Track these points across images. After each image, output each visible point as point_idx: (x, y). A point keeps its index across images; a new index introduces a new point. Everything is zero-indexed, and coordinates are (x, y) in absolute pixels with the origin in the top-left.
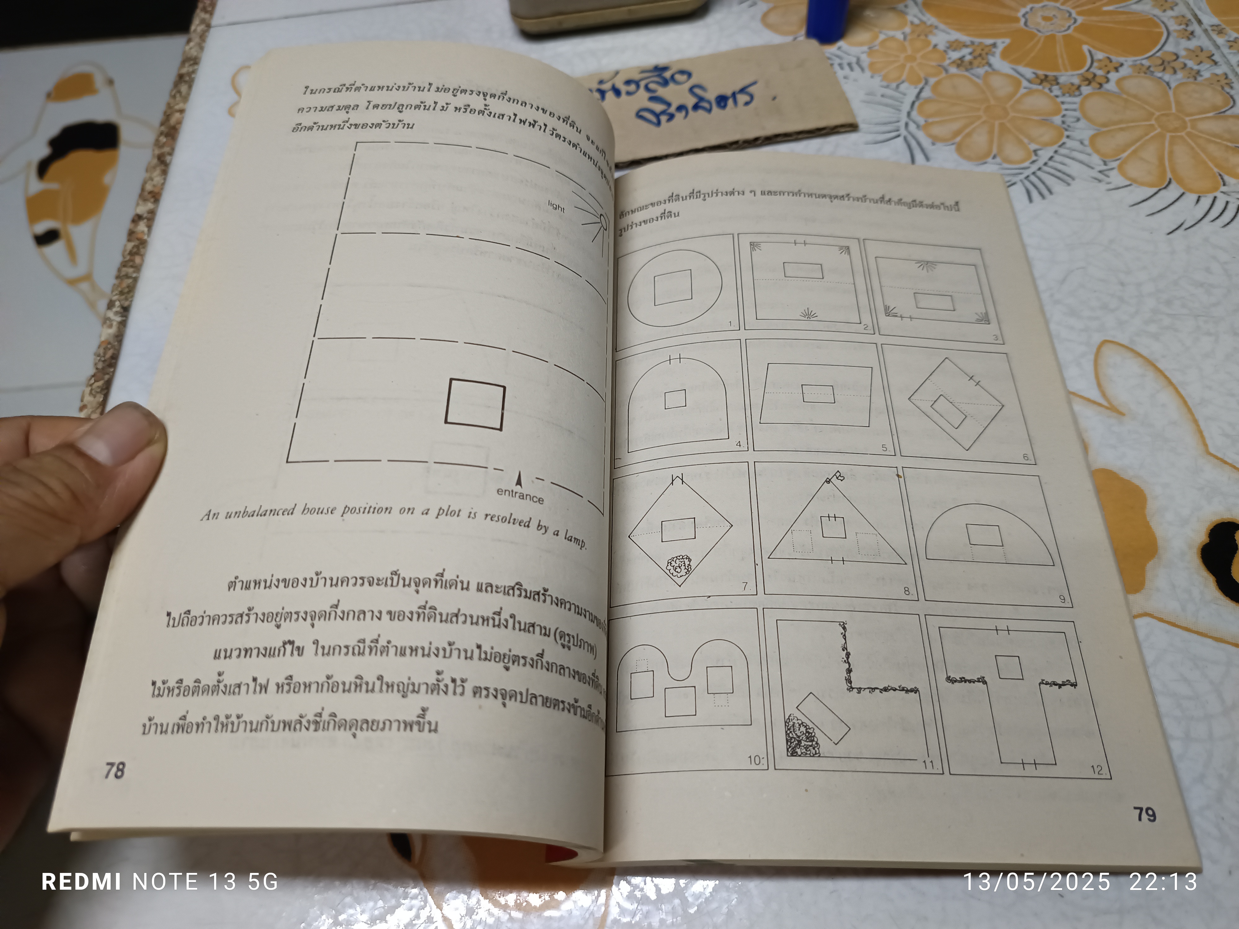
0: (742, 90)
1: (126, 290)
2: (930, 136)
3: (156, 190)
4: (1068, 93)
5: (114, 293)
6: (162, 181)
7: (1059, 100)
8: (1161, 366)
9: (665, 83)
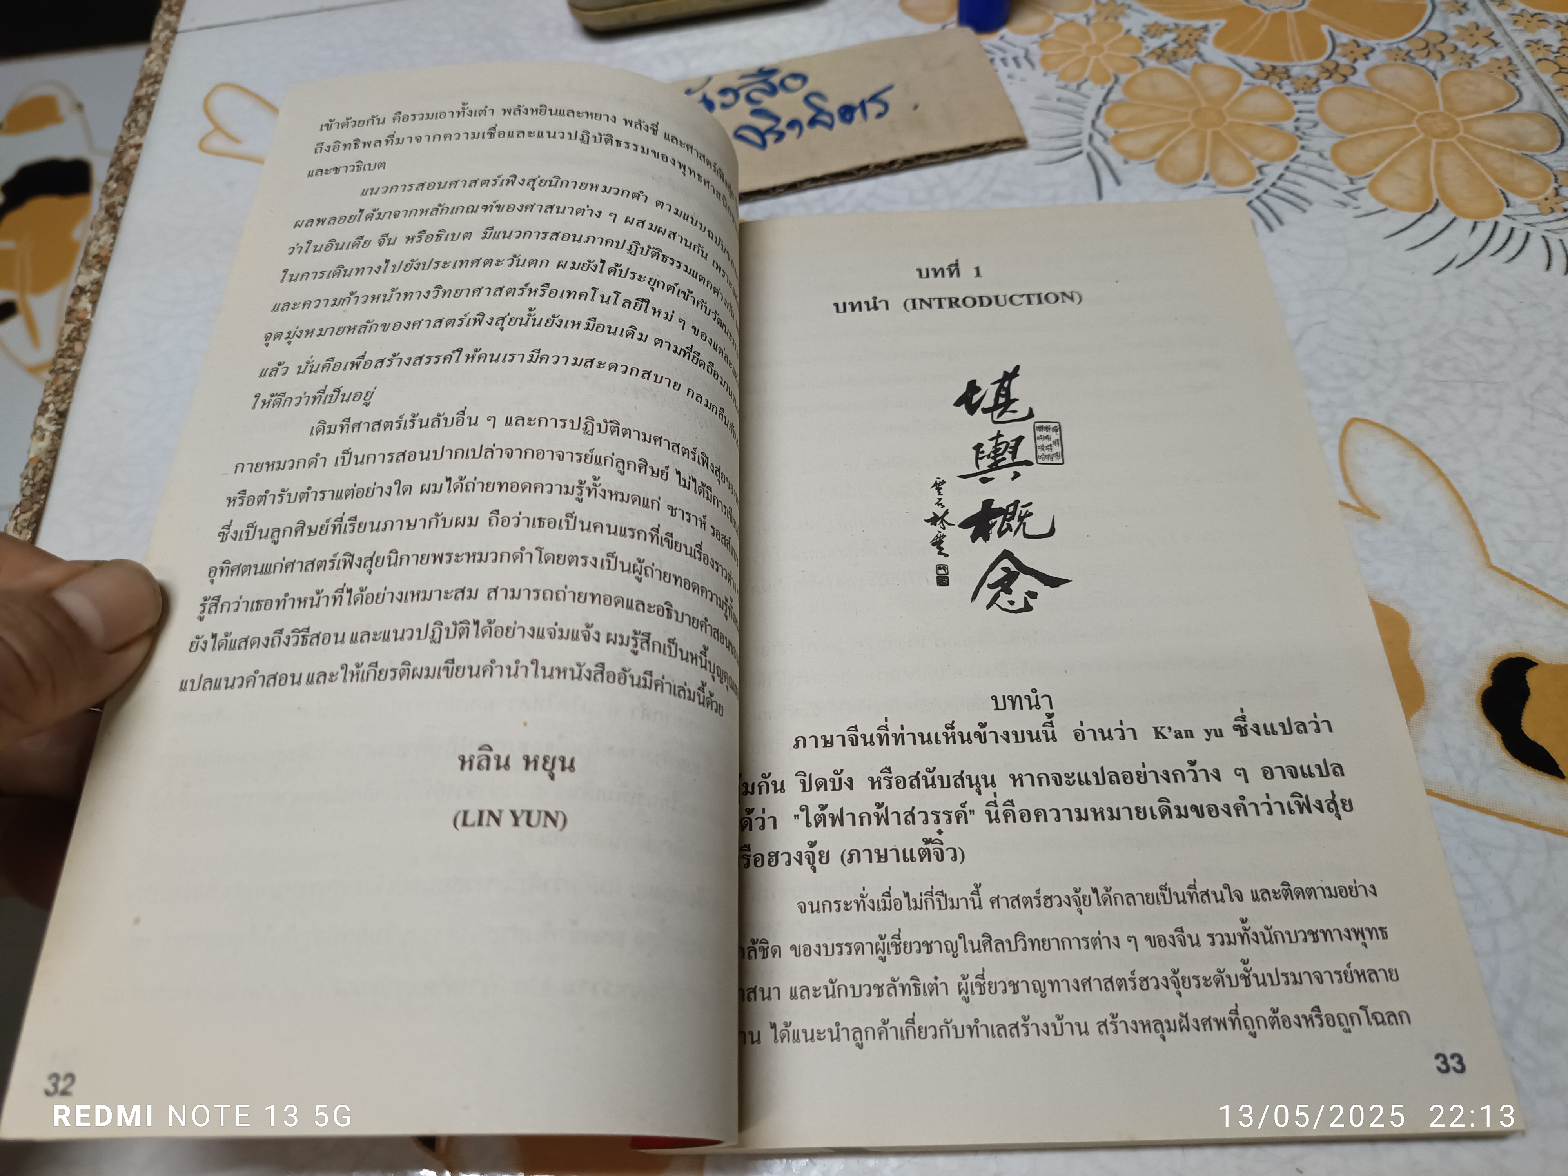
0: (874, 98)
1: (63, 389)
2: (1121, 151)
3: (103, 253)
4: (1303, 89)
5: (47, 394)
6: (111, 241)
7: (1291, 98)
8: (1426, 450)
9: (773, 91)
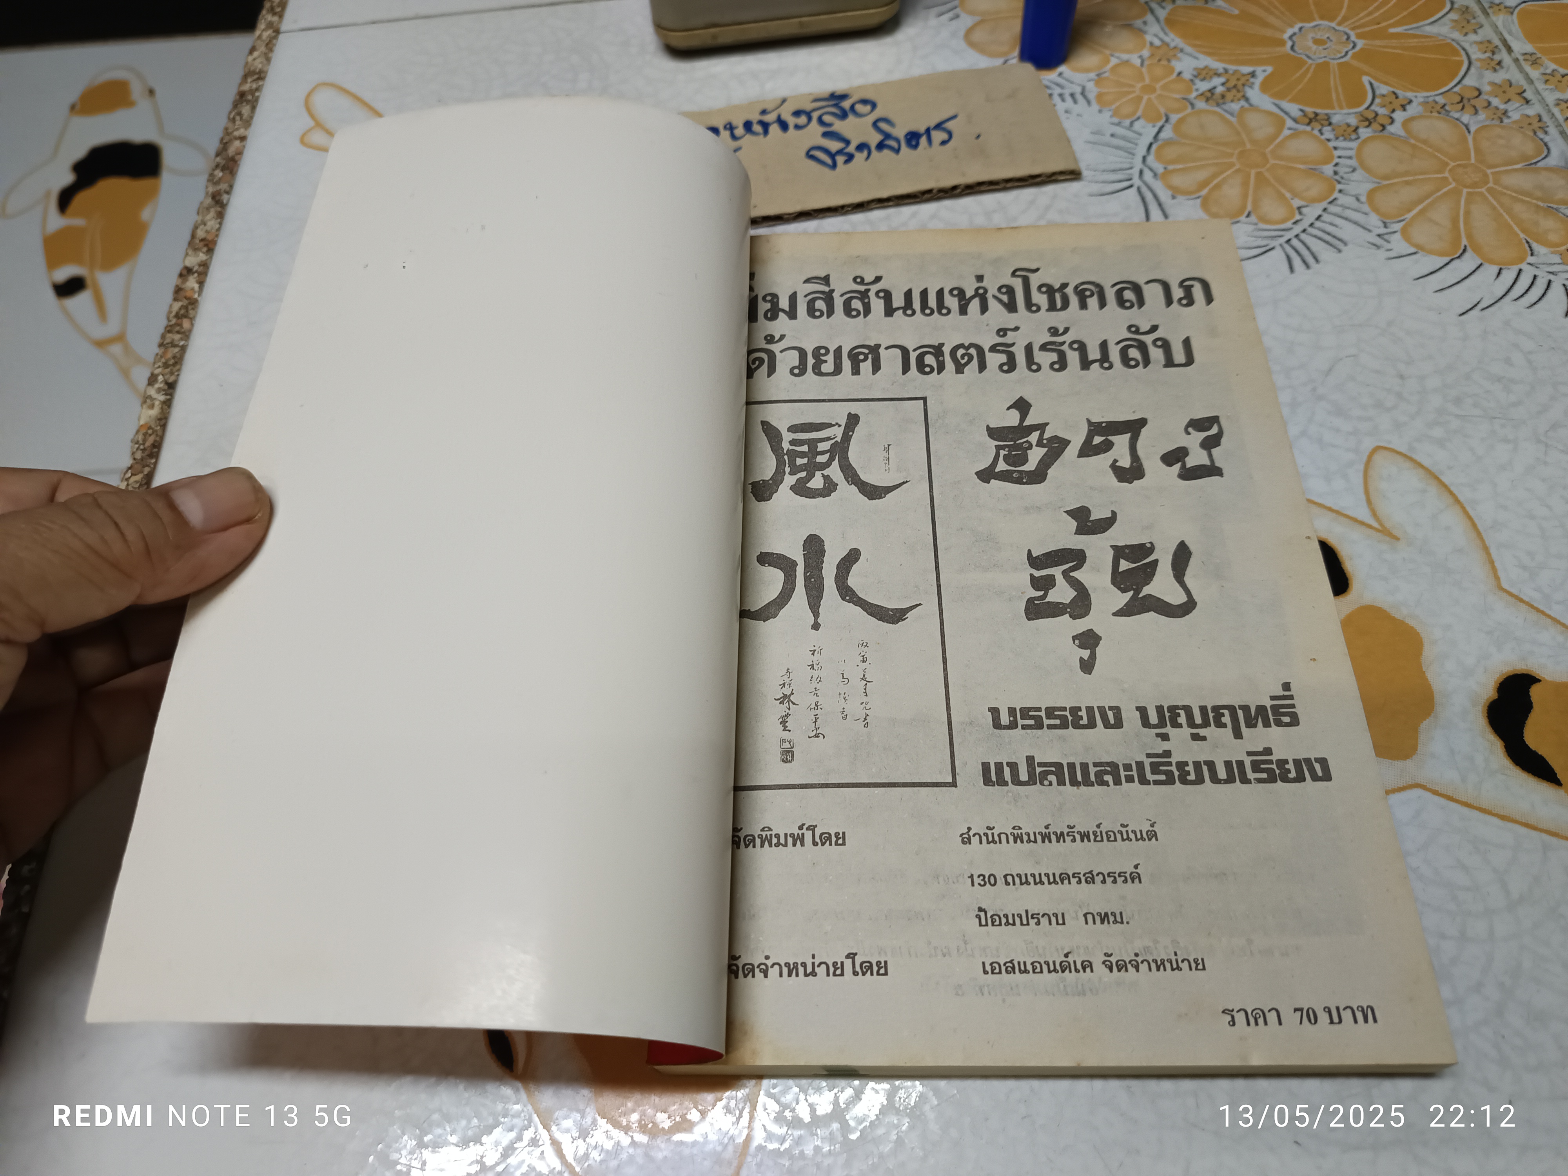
0: (938, 126)
1: (171, 362)
2: (1170, 187)
3: (210, 238)
4: (1343, 136)
5: (156, 366)
6: (218, 226)
7: (1331, 144)
9: (844, 115)
